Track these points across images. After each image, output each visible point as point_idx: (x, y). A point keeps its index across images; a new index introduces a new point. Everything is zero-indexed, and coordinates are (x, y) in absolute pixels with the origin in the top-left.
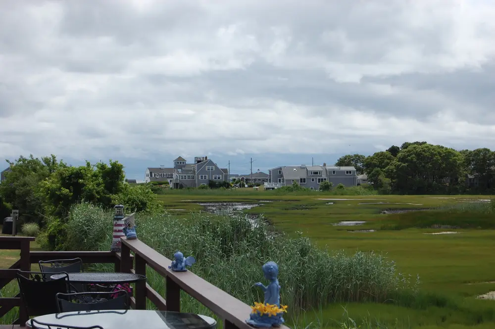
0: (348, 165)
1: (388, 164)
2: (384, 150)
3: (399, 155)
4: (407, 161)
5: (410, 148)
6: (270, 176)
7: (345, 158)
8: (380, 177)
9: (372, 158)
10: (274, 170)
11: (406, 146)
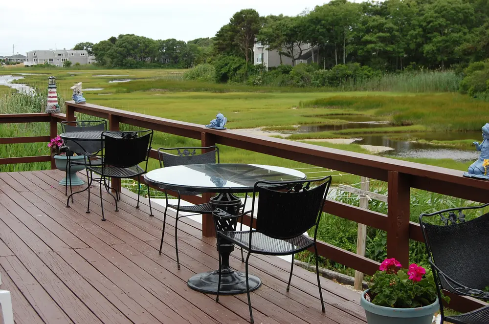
0: (82, 49)
1: (109, 49)
2: (107, 40)
3: (117, 43)
4: (123, 47)
5: (124, 38)
6: (28, 57)
7: (80, 44)
8: (105, 58)
9: (99, 45)
10: (31, 53)
11: (121, 36)
